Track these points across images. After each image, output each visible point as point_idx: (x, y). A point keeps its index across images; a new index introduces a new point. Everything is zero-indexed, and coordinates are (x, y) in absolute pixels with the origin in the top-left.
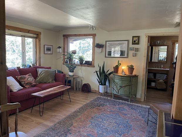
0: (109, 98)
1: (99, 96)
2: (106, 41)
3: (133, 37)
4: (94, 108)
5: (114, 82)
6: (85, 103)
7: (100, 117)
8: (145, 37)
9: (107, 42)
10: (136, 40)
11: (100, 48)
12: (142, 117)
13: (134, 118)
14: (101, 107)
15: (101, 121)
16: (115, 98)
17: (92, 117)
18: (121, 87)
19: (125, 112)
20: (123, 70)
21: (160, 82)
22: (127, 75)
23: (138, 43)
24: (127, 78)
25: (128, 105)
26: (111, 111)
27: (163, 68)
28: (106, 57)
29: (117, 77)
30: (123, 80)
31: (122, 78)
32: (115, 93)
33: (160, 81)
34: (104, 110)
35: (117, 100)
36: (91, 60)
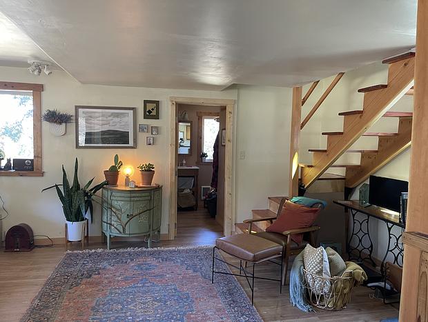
0: (100, 250)
1: (69, 252)
2: (77, 108)
3: (146, 102)
4: (77, 284)
5: (111, 207)
6: (43, 280)
7: (111, 300)
8: (170, 103)
9: (81, 110)
10: (153, 109)
11: (60, 123)
12: (194, 271)
13: (180, 277)
14: (95, 276)
15: (122, 309)
16: (115, 246)
17: (93, 309)
18: (130, 217)
19: (157, 271)
20: (127, 177)
21: (185, 194)
22: (141, 187)
23: (157, 117)
24: (143, 195)
25: (152, 254)
26: (126, 279)
27: (186, 165)
28: (77, 146)
29: (119, 194)
30: (136, 199)
31: (133, 195)
32: (115, 233)
33: (186, 191)
34: (110, 282)
35: (121, 250)
36: (32, 157)
